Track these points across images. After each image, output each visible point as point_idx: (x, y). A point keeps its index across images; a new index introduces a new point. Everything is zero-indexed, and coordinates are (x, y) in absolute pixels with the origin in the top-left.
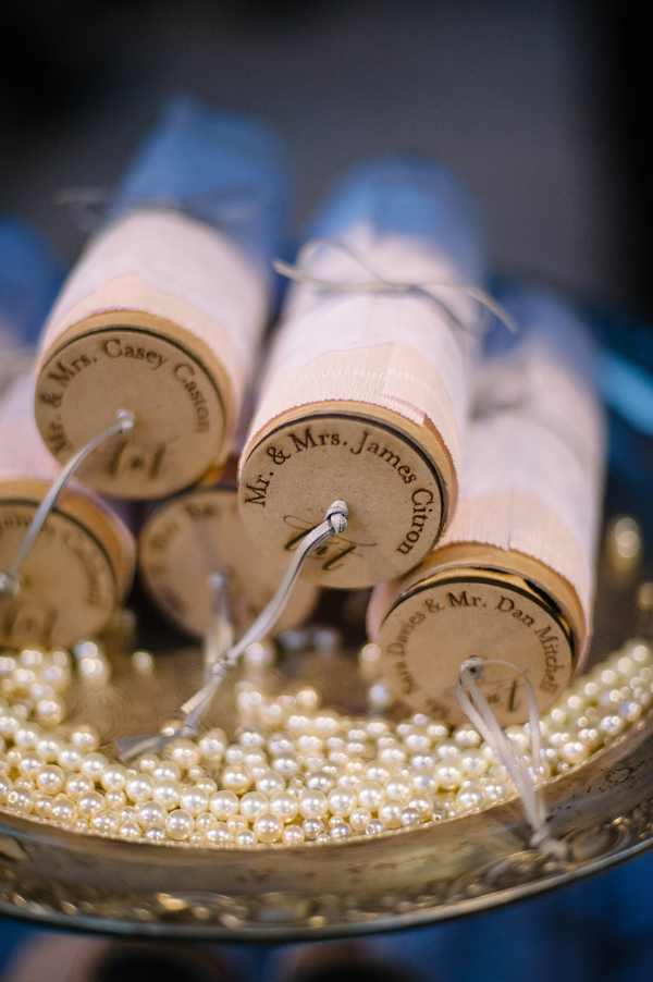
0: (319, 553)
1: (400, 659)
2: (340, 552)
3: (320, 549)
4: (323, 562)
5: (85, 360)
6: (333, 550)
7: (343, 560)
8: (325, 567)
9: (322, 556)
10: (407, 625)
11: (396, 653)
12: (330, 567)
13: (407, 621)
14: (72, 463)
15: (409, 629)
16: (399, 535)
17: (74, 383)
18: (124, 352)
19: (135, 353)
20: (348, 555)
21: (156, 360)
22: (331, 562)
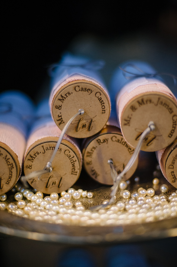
0: (146, 140)
1: (172, 170)
2: (152, 139)
3: (146, 139)
4: (147, 143)
5: (69, 93)
6: (150, 139)
7: (153, 142)
8: (147, 145)
9: (146, 141)
10: (175, 158)
11: (171, 168)
12: (149, 145)
13: (175, 157)
14: (66, 127)
15: (175, 159)
16: (169, 132)
17: (65, 101)
18: (80, 90)
19: (84, 90)
20: (154, 140)
21: (90, 91)
22: (149, 143)
